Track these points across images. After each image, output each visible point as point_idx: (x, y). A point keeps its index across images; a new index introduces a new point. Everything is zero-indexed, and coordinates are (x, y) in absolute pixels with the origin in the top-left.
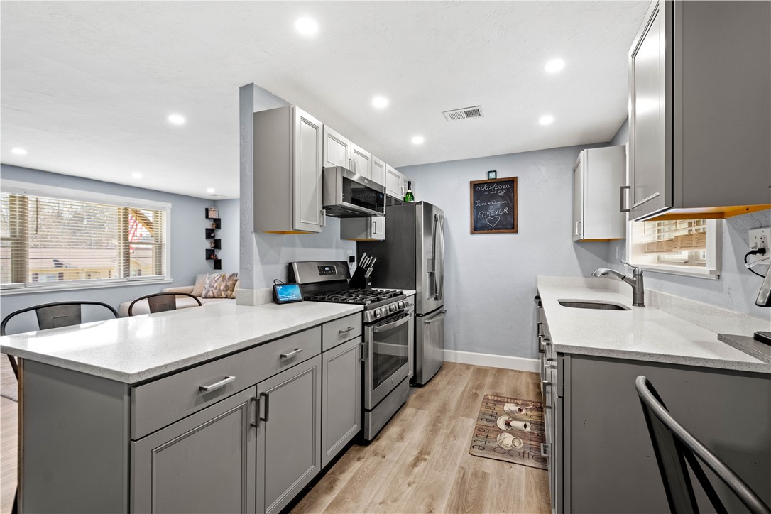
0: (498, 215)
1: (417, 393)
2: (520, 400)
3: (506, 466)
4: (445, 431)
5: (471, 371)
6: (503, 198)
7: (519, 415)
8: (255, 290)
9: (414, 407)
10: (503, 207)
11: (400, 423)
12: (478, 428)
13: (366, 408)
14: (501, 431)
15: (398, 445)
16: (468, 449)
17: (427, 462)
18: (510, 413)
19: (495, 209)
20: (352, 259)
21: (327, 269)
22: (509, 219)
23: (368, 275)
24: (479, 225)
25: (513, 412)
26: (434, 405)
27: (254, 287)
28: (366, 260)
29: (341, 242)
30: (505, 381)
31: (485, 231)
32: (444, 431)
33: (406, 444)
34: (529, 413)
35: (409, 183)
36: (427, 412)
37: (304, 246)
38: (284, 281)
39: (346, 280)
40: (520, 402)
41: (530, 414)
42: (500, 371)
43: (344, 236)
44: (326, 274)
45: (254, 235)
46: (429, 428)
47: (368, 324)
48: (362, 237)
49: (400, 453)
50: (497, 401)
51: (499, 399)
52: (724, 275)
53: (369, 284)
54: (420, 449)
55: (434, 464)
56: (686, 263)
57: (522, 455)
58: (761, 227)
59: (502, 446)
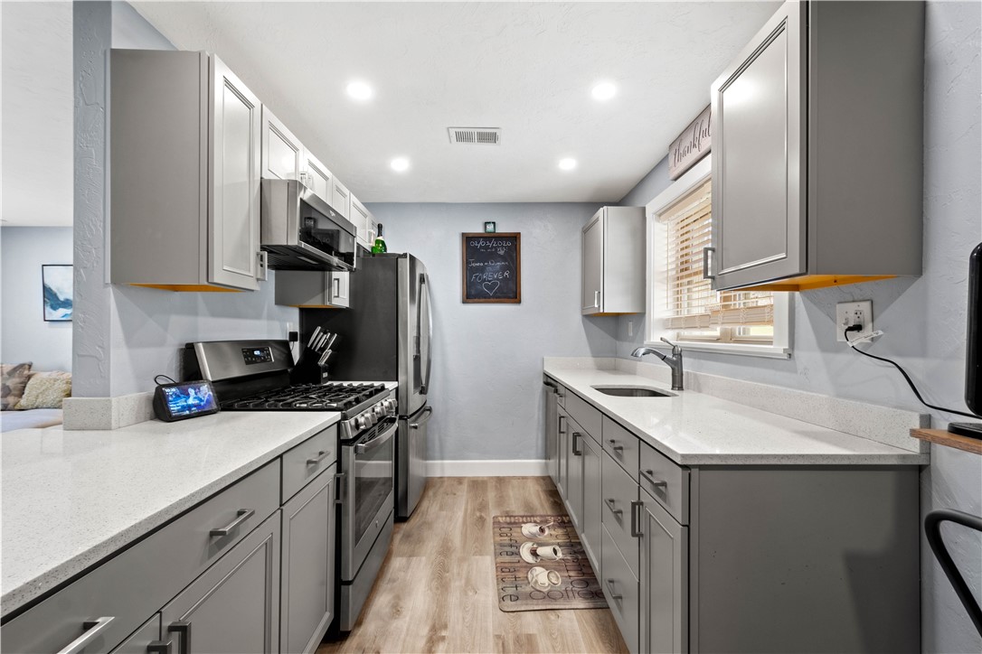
0: (498, 279)
1: (402, 532)
2: (537, 516)
3: (552, 615)
4: (457, 583)
5: (465, 486)
6: (503, 258)
7: (542, 538)
8: (114, 400)
9: (402, 556)
10: (503, 269)
11: (389, 586)
12: (501, 568)
13: (344, 579)
14: (530, 566)
15: (394, 625)
16: (497, 603)
17: (447, 642)
18: (531, 538)
19: (493, 272)
20: (293, 336)
21: (257, 353)
22: (511, 285)
23: (322, 362)
24: (473, 292)
25: (534, 535)
26: (431, 545)
27: (111, 393)
28: (320, 338)
29: (277, 309)
30: (511, 493)
31: (482, 300)
32: (456, 585)
33: (407, 619)
34: (553, 532)
35: (380, 227)
36: (424, 559)
37: (214, 314)
38: (174, 376)
39: (286, 370)
40: (538, 519)
41: (554, 534)
42: (500, 481)
43: (281, 300)
44: (255, 362)
45: (110, 290)
46: (434, 584)
47: (349, 442)
48: (315, 302)
49: (402, 636)
50: (510, 523)
51: (513, 520)
52: (796, 353)
53: (325, 375)
54: (430, 623)
55: (458, 642)
56: (718, 340)
57: (565, 594)
58: (854, 301)
59: (538, 588)
